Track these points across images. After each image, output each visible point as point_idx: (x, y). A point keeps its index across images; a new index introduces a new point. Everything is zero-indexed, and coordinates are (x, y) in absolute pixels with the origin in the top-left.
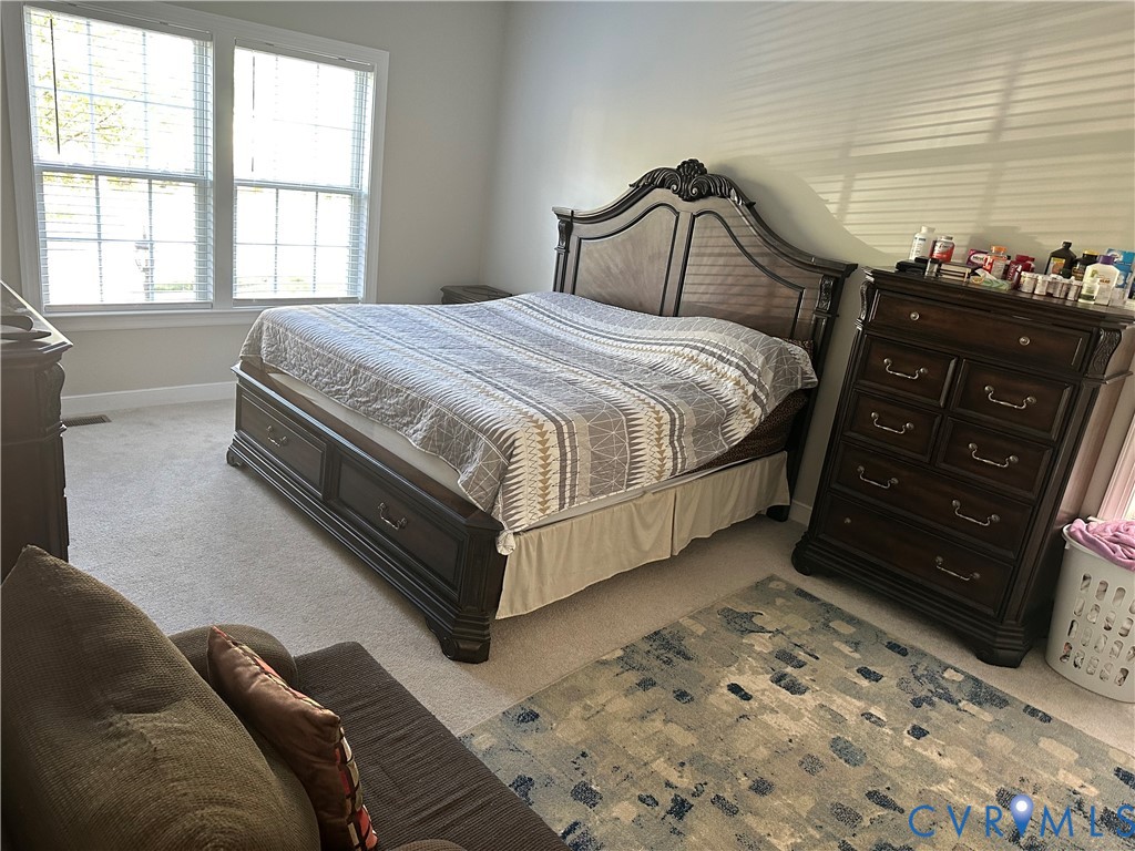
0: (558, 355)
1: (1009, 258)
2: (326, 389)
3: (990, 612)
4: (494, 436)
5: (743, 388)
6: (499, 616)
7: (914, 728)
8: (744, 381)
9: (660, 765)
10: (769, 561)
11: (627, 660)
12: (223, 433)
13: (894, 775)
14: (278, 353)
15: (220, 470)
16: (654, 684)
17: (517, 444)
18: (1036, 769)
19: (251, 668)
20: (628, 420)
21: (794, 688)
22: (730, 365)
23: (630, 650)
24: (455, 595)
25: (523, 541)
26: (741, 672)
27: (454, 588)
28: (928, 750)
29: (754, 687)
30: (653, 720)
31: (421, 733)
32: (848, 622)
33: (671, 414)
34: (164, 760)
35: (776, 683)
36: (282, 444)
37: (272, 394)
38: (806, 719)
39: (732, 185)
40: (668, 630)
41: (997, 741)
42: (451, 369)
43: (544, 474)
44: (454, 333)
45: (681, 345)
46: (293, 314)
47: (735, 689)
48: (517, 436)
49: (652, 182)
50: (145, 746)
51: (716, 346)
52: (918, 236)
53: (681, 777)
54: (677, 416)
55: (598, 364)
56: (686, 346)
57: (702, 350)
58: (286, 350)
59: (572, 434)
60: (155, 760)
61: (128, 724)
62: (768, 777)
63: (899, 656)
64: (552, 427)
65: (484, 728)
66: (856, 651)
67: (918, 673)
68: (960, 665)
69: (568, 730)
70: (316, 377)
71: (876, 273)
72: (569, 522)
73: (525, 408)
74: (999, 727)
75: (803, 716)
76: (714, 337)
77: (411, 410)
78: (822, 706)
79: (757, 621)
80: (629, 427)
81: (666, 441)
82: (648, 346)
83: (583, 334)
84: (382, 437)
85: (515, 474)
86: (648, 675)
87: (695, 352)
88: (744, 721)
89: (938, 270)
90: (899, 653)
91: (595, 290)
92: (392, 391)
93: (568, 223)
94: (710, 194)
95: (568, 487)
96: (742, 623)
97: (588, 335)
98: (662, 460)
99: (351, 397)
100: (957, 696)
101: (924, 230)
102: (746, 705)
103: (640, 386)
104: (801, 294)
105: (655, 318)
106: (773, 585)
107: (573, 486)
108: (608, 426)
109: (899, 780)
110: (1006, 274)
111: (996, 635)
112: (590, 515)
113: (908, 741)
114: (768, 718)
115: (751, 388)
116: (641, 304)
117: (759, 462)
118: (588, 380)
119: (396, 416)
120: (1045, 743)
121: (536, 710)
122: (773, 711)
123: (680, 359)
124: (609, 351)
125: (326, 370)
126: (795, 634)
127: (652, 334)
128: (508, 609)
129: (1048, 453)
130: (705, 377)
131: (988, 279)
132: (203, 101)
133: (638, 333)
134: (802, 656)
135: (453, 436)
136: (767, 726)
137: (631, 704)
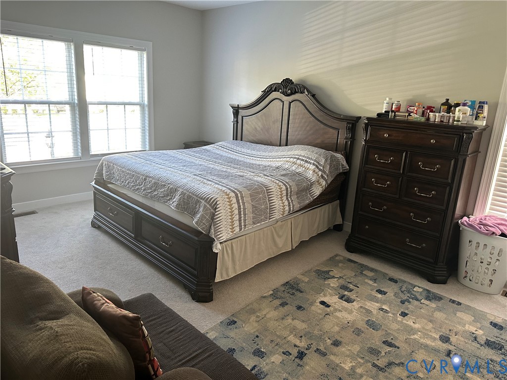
0: (236, 166)
1: (424, 108)
2: (133, 188)
3: (431, 260)
4: (207, 200)
5: (317, 173)
6: (216, 281)
7: (402, 312)
8: (317, 170)
9: (291, 338)
10: (335, 248)
11: (275, 295)
12: (89, 214)
13: (394, 333)
14: (111, 175)
15: (89, 230)
16: (287, 304)
17: (218, 203)
18: (455, 325)
19: (101, 301)
20: (267, 190)
21: (349, 301)
22: (310, 164)
23: (276, 291)
24: (196, 272)
25: (224, 246)
26: (325, 296)
27: (195, 270)
28: (409, 321)
29: (331, 302)
30: (287, 319)
31: (181, 328)
32: (371, 271)
33: (286, 186)
34: (61, 335)
35: (341, 299)
36: (115, 215)
37: (109, 193)
38: (354, 313)
39: (305, 88)
40: (293, 281)
41: (439, 315)
42: (187, 174)
43: (231, 216)
44: (189, 160)
45: (289, 157)
46: (116, 157)
47: (323, 303)
48: (218, 199)
49: (271, 89)
50: (52, 331)
51: (304, 156)
52: (385, 102)
53: (301, 342)
54: (288, 187)
55: (253, 168)
56: (291, 158)
57: (298, 159)
58: (114, 173)
59: (242, 197)
60: (57, 336)
61: (45, 324)
62: (339, 339)
63: (394, 283)
64: (233, 195)
65: (212, 329)
66: (375, 283)
67: (403, 290)
68: (420, 285)
69: (250, 327)
70: (128, 183)
71: (368, 119)
72: (245, 236)
73: (220, 187)
74: (439, 309)
75: (353, 312)
76: (303, 153)
77: (171, 193)
78: (361, 307)
79: (331, 273)
80: (268, 193)
81: (285, 198)
82: (275, 159)
83: (246, 157)
84: (159, 207)
85: (218, 216)
86: (284, 300)
87: (295, 160)
88: (328, 316)
89: (395, 115)
90: (394, 282)
91: (251, 138)
92: (162, 186)
93: (236, 110)
94: (296, 92)
95: (242, 221)
96: (324, 275)
97: (249, 157)
98: (283, 206)
99: (144, 190)
100: (419, 297)
101: (387, 99)
102: (328, 309)
103: (271, 175)
104: (339, 131)
105: (277, 148)
106: (337, 258)
107: (245, 220)
108: (258, 193)
109: (396, 335)
110: (423, 114)
111: (435, 270)
112: (254, 233)
113: (400, 318)
114: (338, 314)
115: (320, 173)
116: (271, 142)
117: (327, 206)
118: (249, 175)
119: (164, 196)
120: (459, 314)
121: (235, 320)
122: (340, 311)
123: (289, 163)
124: (258, 163)
125: (132, 180)
126: (348, 278)
127: (276, 154)
128: (220, 277)
129: (448, 189)
130: (300, 170)
131: (416, 117)
132: (71, 69)
133: (270, 154)
134: (351, 286)
135: (189, 202)
136: (338, 318)
137: (277, 313)
